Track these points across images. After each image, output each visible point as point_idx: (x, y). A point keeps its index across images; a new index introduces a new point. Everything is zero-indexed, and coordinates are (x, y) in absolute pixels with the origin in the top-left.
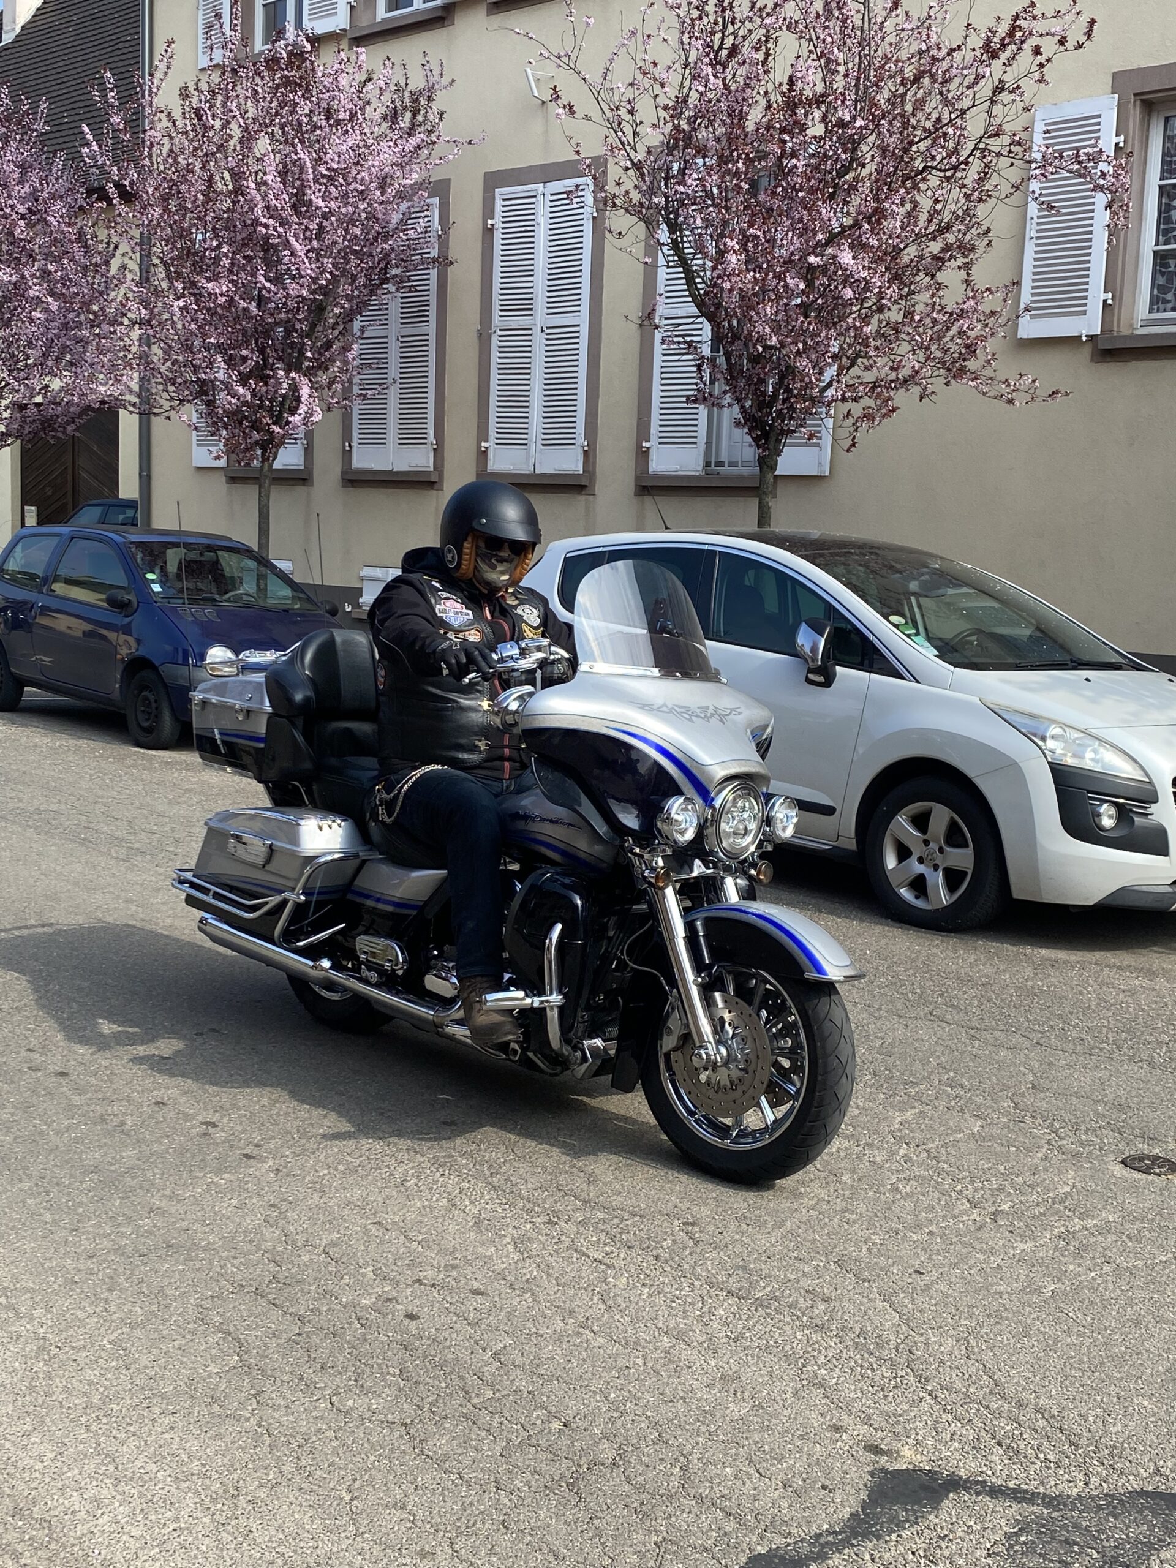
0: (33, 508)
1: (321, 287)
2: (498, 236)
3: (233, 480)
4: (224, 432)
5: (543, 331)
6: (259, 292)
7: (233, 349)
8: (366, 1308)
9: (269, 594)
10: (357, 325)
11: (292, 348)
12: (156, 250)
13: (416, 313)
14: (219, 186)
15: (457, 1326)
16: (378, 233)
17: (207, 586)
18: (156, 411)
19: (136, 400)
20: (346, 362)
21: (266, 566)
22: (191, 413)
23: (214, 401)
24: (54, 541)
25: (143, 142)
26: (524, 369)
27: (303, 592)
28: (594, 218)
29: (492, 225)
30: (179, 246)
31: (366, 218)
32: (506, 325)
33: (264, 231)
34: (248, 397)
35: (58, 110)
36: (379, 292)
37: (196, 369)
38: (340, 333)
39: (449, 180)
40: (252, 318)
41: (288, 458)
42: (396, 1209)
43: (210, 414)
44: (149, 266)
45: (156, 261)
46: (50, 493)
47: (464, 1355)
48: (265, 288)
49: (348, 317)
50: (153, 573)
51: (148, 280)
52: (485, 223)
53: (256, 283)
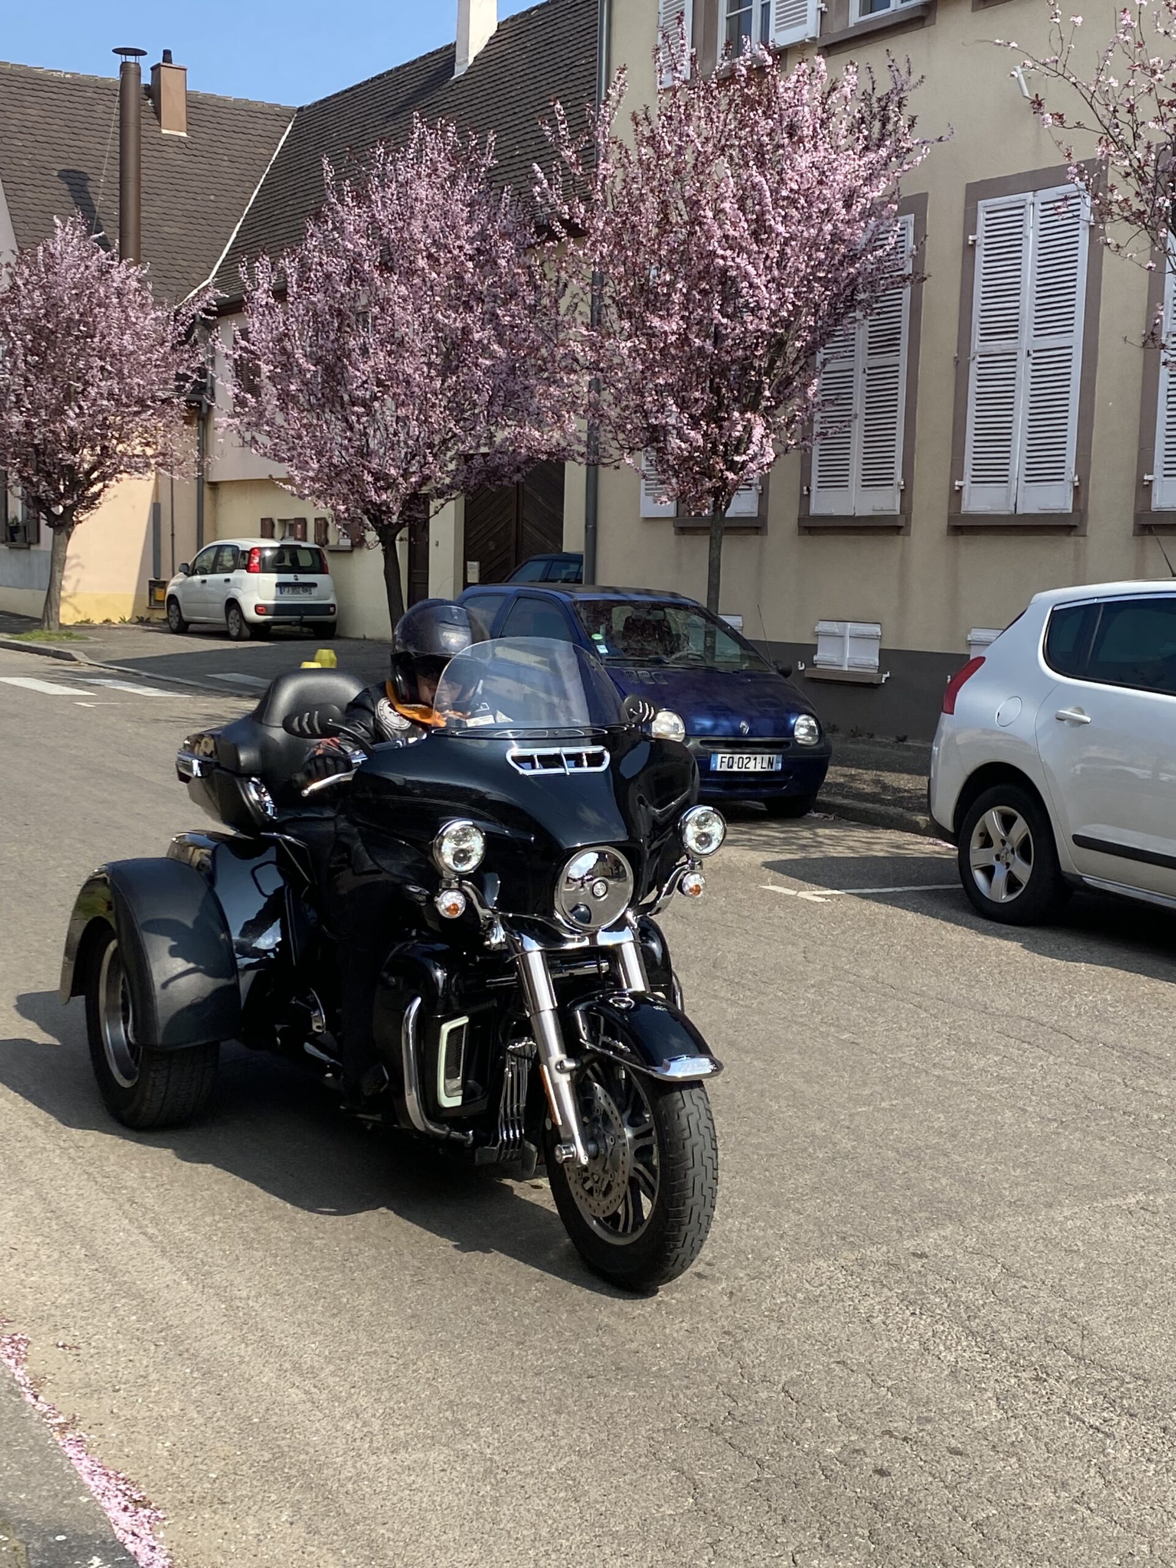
0: (476, 564)
1: (782, 320)
2: (980, 254)
3: (682, 530)
4: (674, 481)
5: (1029, 355)
6: (716, 328)
7: (686, 391)
8: (830, 1458)
9: (717, 652)
10: (820, 357)
11: (747, 387)
12: (608, 290)
13: (885, 341)
14: (674, 218)
15: (933, 1488)
16: (844, 256)
17: (652, 647)
18: (605, 461)
19: (583, 449)
20: (806, 400)
21: (714, 623)
22: (639, 461)
23: (665, 448)
24: (500, 601)
25: (596, 176)
26: (1007, 399)
27: (753, 649)
28: (1091, 227)
29: (974, 241)
30: (632, 284)
31: (832, 242)
32: (986, 351)
33: (721, 262)
34: (701, 442)
35: (509, 143)
36: (845, 321)
37: (646, 415)
38: (801, 368)
39: (926, 194)
40: (707, 357)
41: (742, 505)
42: (861, 1348)
43: (660, 462)
44: (600, 308)
45: (608, 301)
46: (493, 548)
47: (942, 1521)
48: (722, 324)
49: (810, 350)
50: (598, 632)
51: (599, 321)
52: (966, 239)
53: (712, 320)
